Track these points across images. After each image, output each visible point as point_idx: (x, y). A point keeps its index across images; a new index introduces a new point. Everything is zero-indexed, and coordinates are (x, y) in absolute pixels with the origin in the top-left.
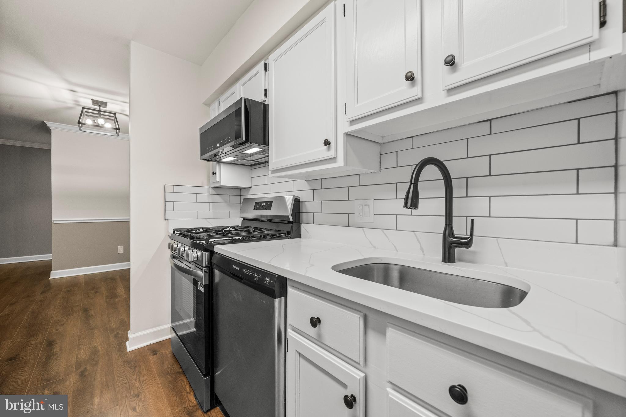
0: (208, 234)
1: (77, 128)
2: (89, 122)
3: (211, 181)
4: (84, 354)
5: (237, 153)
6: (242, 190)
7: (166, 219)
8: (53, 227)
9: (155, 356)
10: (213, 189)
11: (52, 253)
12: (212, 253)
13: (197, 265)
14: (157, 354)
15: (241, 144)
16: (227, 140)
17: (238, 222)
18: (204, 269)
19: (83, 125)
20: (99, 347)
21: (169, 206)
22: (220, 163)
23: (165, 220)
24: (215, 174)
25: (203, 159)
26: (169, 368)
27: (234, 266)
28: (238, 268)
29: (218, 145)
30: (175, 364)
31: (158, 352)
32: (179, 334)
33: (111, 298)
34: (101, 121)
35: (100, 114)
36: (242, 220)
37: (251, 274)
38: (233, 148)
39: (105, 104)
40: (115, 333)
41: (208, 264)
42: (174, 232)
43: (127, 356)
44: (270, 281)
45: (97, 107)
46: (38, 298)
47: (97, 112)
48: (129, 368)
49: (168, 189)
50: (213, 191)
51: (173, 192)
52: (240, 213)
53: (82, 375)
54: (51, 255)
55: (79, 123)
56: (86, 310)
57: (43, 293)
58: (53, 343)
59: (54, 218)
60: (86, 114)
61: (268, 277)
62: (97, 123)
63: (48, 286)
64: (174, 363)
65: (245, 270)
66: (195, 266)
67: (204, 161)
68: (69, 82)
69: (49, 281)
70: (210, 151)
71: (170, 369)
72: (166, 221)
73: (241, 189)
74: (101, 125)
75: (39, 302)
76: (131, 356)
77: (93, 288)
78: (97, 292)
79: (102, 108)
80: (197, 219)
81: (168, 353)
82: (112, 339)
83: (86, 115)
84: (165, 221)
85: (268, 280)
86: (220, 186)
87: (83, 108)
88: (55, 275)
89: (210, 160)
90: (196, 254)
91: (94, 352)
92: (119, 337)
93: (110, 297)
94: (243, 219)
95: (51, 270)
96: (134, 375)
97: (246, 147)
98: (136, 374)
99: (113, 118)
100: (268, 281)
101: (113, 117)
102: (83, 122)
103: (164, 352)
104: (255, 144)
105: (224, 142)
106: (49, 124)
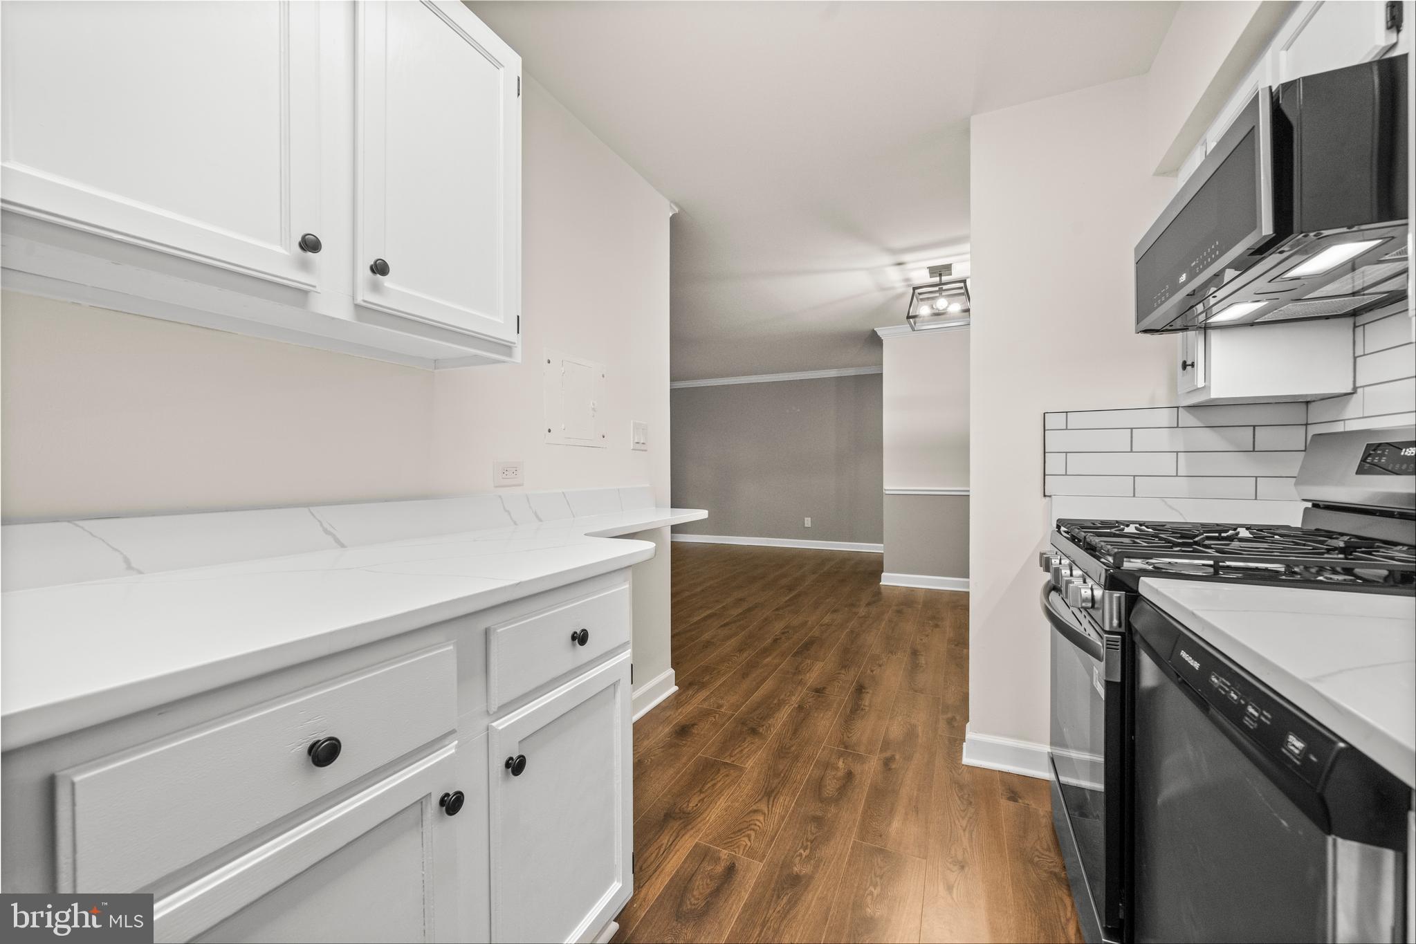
0: (1135, 542)
1: (907, 328)
2: (924, 310)
3: (1182, 389)
4: (896, 730)
5: (1262, 285)
6: (1311, 406)
7: (1046, 494)
8: (885, 499)
9: (1011, 804)
10: (1189, 412)
11: (882, 543)
12: (1134, 600)
13: (1092, 622)
14: (1016, 801)
15: (1262, 250)
16: (1209, 255)
17: (1292, 515)
18: (1105, 635)
19: (917, 319)
20: (920, 729)
21: (1055, 464)
22: (1209, 331)
23: (1045, 496)
24: (1193, 365)
25: (1146, 331)
26: (1037, 850)
27: (1183, 654)
28: (1196, 665)
29: (1183, 278)
30: (1052, 849)
31: (1020, 798)
32: (1063, 779)
33: (956, 645)
34: (941, 303)
35: (941, 290)
36: (1306, 509)
37: (1235, 697)
38: (1238, 273)
39: (948, 268)
40: (949, 715)
41: (1120, 625)
42: (1058, 527)
43: (960, 771)
44: (1304, 754)
45: (937, 279)
46: (862, 611)
47: (937, 289)
48: (957, 798)
49: (1054, 421)
50: (1187, 419)
51: (1065, 428)
52: (1296, 484)
53: (887, 763)
54: (882, 545)
55: (909, 317)
56: (915, 653)
57: (869, 604)
58: (863, 691)
59: (885, 487)
60: (921, 297)
61: (1300, 737)
62: (937, 309)
63: (878, 593)
64: (1050, 845)
65: (1218, 679)
66: (1090, 622)
67: (1148, 336)
68: (893, 252)
69: (879, 588)
70: (1163, 303)
71: (1037, 853)
72: (1047, 498)
73: (1307, 403)
74: (943, 310)
75: (862, 617)
76: (967, 777)
77: (933, 618)
78: (937, 626)
79: (945, 279)
80: (1134, 496)
81: (1041, 813)
82: (942, 725)
83: (922, 300)
84: (1043, 499)
85: (1300, 745)
86: (1207, 401)
87: (914, 289)
88: (889, 579)
89: (1168, 327)
90: (1089, 592)
91: (911, 734)
92: (954, 727)
93: (956, 643)
94: (1309, 505)
95: (882, 571)
96: (963, 818)
97: (1285, 255)
98: (967, 818)
99: (962, 291)
100: (1297, 752)
101: (961, 288)
102: (914, 314)
103: (1034, 806)
104: (1326, 233)
105: (1201, 262)
106: (881, 332)
